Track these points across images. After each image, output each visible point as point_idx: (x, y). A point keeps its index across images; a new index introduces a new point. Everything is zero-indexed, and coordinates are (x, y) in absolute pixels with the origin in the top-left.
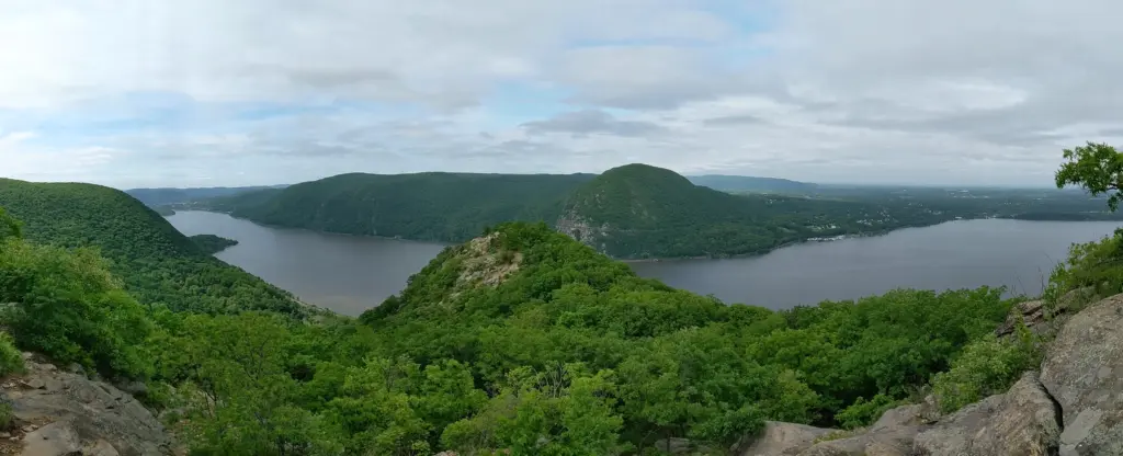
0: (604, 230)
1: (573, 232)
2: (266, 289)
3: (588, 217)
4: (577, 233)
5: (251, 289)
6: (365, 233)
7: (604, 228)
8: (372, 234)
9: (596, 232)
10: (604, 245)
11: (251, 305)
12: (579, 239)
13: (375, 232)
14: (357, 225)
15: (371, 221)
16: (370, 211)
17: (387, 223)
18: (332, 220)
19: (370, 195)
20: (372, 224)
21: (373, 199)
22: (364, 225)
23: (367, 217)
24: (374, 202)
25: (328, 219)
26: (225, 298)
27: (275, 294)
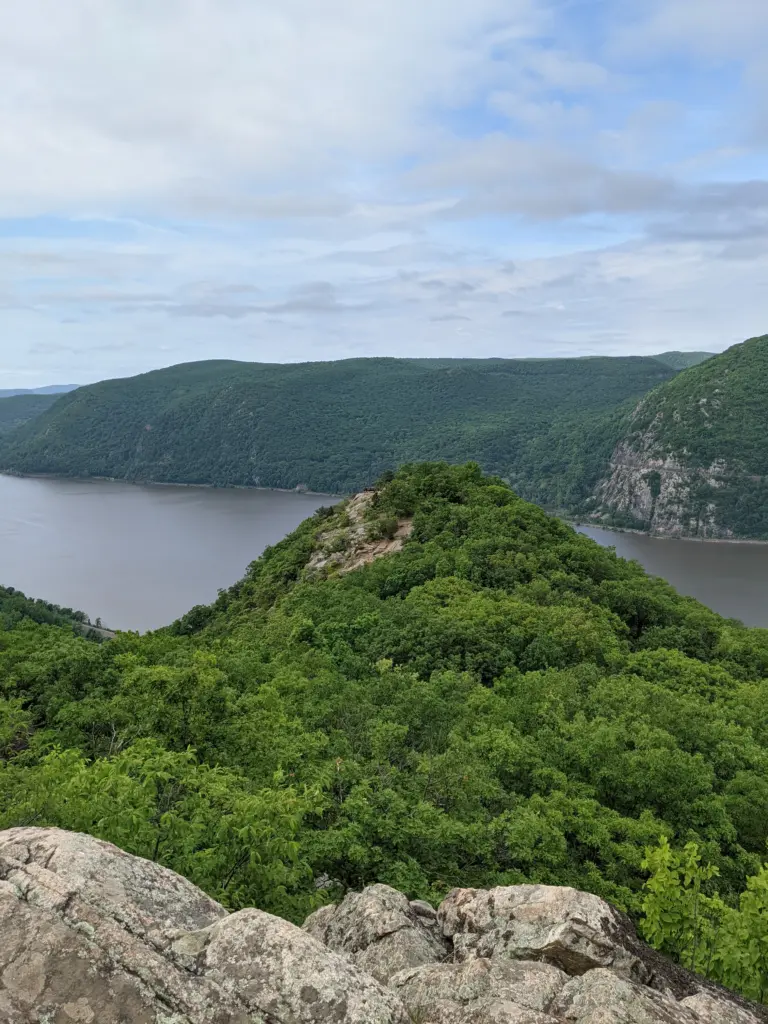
0: (713, 474)
1: (644, 477)
3: (679, 446)
4: (654, 480)
6: (238, 482)
7: (714, 469)
8: (251, 483)
9: (695, 478)
10: (711, 506)
12: (655, 492)
13: (257, 480)
14: (221, 467)
15: (248, 457)
16: (246, 438)
17: (280, 460)
18: (168, 458)
19: (244, 406)
20: (251, 464)
21: (251, 413)
22: (234, 467)
23: (241, 449)
24: (252, 419)
25: (161, 455)
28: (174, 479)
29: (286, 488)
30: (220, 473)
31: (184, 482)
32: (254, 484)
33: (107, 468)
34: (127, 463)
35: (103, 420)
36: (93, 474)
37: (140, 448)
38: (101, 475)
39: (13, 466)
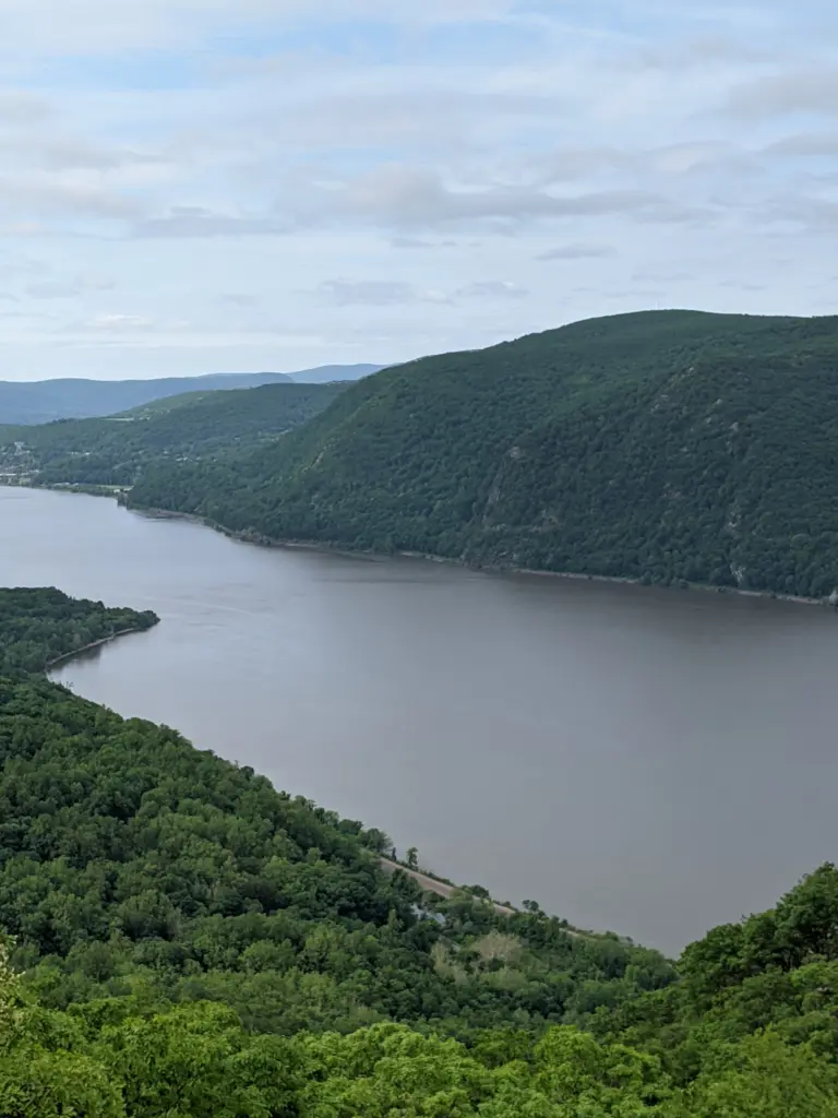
2: (278, 821)
5: (218, 820)
6: (697, 577)
8: (726, 580)
11: (217, 892)
13: (739, 575)
14: (663, 541)
15: (723, 521)
16: (721, 479)
17: (795, 530)
18: (551, 517)
19: (716, 411)
20: (729, 537)
21: (734, 426)
22: (692, 541)
23: (709, 505)
24: (735, 438)
25: (537, 511)
26: (110, 864)
27: (317, 840)
28: (560, 564)
29: (806, 595)
30: (660, 554)
31: (584, 570)
32: (733, 582)
33: (428, 534)
34: (466, 526)
35: (425, 437)
36: (400, 547)
37: (494, 496)
38: (415, 548)
39: (254, 523)
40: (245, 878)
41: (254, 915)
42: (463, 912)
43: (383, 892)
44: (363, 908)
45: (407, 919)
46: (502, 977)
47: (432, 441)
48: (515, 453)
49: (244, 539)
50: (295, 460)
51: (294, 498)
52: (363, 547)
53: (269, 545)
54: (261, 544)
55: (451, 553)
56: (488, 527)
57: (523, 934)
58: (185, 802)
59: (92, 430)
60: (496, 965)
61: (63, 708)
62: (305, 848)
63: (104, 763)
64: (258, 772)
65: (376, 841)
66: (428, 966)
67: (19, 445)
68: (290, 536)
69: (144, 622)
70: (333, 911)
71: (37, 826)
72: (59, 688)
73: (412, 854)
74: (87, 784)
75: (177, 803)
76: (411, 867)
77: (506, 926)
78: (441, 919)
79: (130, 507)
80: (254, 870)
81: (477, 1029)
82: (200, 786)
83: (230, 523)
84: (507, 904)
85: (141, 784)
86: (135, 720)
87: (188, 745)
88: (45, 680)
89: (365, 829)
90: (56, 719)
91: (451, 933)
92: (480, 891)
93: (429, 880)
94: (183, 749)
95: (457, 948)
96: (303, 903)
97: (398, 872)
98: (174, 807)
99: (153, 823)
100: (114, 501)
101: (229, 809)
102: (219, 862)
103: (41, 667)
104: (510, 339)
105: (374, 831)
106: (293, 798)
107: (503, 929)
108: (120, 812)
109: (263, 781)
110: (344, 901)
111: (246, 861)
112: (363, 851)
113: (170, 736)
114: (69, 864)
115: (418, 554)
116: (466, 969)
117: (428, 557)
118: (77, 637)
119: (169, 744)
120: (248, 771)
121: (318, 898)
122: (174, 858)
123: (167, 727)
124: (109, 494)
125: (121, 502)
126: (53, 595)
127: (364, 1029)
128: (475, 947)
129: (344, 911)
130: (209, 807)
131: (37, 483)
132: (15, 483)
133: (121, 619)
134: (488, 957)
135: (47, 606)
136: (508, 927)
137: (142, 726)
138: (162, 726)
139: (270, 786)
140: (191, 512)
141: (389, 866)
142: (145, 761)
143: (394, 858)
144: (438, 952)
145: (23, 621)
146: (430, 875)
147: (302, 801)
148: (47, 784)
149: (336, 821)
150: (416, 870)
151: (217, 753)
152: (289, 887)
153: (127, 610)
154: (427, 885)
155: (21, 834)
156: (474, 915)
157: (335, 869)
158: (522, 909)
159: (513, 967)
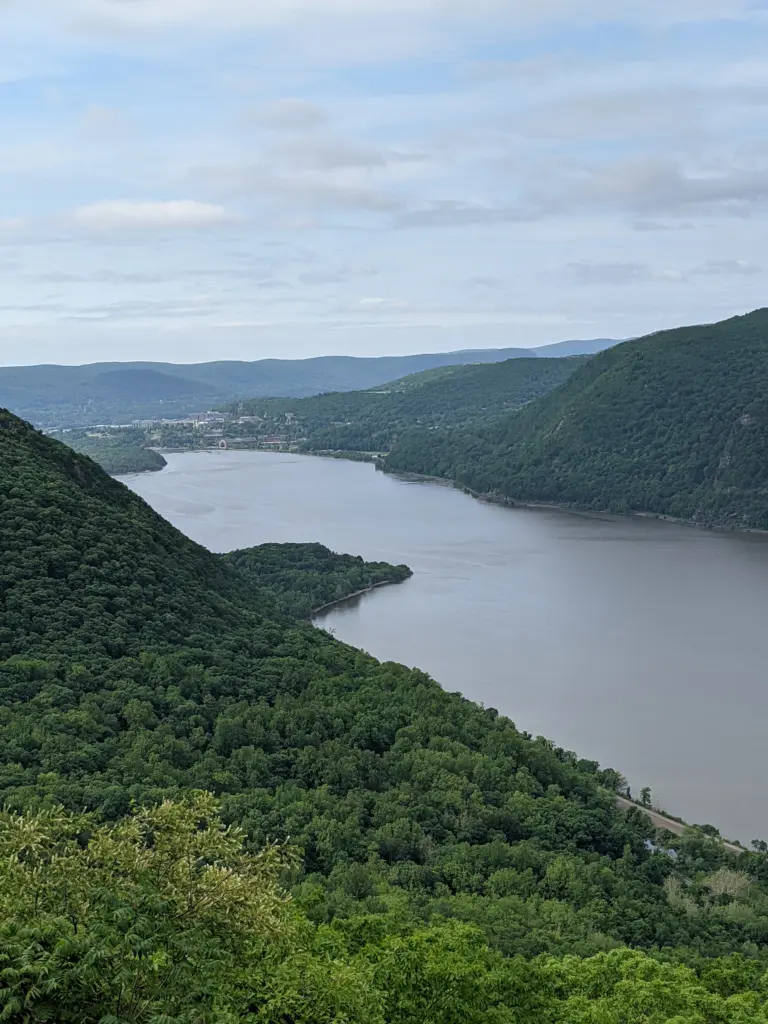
2: (521, 759)
5: (465, 756)
11: (464, 821)
26: (368, 793)
27: (556, 778)
33: (661, 496)
34: (699, 489)
35: (659, 407)
36: (635, 508)
37: (725, 461)
38: (650, 509)
39: (498, 485)
40: (490, 811)
41: (498, 844)
42: (694, 849)
43: (618, 827)
44: (599, 842)
45: (641, 854)
46: (732, 911)
47: (666, 410)
48: (745, 420)
49: (489, 501)
50: (537, 428)
51: (537, 463)
52: (601, 508)
53: (513, 506)
54: (505, 505)
55: (684, 514)
56: (718, 488)
57: (751, 871)
58: (434, 740)
59: (352, 402)
60: (726, 899)
61: (326, 651)
62: (545, 785)
63: (362, 701)
64: (501, 714)
65: (612, 780)
66: (661, 898)
67: (289, 416)
68: (532, 497)
69: (398, 575)
70: (572, 844)
71: (303, 756)
72: (323, 633)
73: (645, 793)
74: (348, 720)
75: (428, 740)
76: (644, 805)
77: (736, 863)
78: (673, 855)
79: (386, 471)
80: (498, 804)
81: (708, 958)
82: (449, 725)
83: (477, 485)
84: (737, 843)
85: (395, 721)
86: (390, 663)
87: (438, 687)
88: (311, 626)
89: (601, 768)
90: (320, 661)
91: (684, 869)
92: (709, 830)
93: (661, 817)
94: (432, 691)
95: (689, 883)
96: (544, 835)
97: (633, 810)
98: (426, 743)
99: (406, 756)
100: (372, 466)
101: (476, 747)
102: (466, 795)
103: (307, 615)
104: (741, 313)
105: (609, 771)
106: (534, 739)
107: (733, 867)
108: (377, 746)
109: (506, 721)
110: (581, 835)
111: (491, 795)
112: (599, 789)
113: (421, 679)
114: (331, 792)
115: (651, 515)
116: (697, 902)
117: (661, 517)
118: (339, 589)
119: (421, 687)
120: (493, 713)
121: (557, 831)
122: (425, 790)
123: (419, 670)
124: (368, 459)
125: (378, 467)
126: (319, 550)
127: (601, 953)
128: (706, 882)
129: (581, 844)
130: (457, 744)
131: (304, 450)
132: (286, 450)
133: (377, 572)
134: (718, 891)
135: (313, 560)
136: (737, 864)
137: (396, 669)
138: (414, 669)
139: (513, 726)
140: (442, 475)
141: (624, 804)
142: (400, 701)
143: (628, 797)
144: (671, 885)
145: (292, 573)
146: (663, 814)
147: (543, 741)
148: (312, 720)
149: (574, 760)
150: (650, 808)
151: (465, 695)
152: (530, 820)
153: (384, 564)
154: (660, 823)
155: (288, 764)
156: (704, 852)
157: (574, 804)
158: (751, 848)
159: (743, 902)
